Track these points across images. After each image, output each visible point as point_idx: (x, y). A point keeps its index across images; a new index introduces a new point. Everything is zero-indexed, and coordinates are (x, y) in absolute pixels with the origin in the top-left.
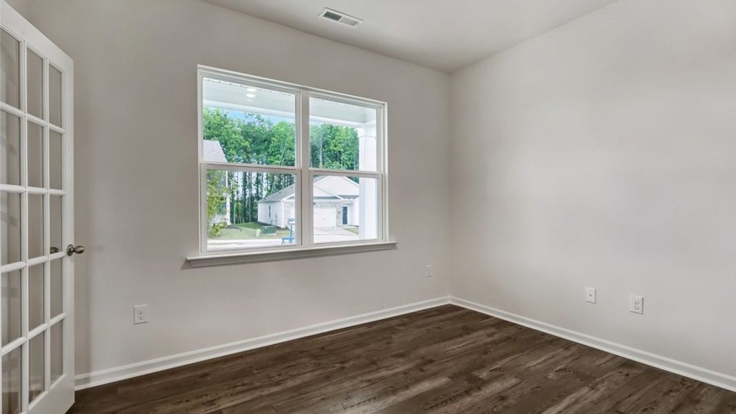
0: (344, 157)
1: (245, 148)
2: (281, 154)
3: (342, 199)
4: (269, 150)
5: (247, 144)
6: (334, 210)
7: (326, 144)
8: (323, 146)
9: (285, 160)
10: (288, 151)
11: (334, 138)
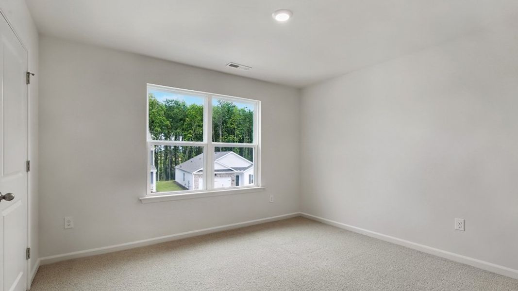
0: (237, 132)
1: (167, 126)
2: (192, 129)
3: (236, 171)
4: (184, 127)
5: (168, 123)
6: (230, 179)
7: (224, 122)
8: (223, 123)
9: (195, 134)
10: (198, 127)
11: (230, 118)
